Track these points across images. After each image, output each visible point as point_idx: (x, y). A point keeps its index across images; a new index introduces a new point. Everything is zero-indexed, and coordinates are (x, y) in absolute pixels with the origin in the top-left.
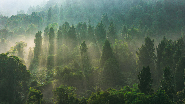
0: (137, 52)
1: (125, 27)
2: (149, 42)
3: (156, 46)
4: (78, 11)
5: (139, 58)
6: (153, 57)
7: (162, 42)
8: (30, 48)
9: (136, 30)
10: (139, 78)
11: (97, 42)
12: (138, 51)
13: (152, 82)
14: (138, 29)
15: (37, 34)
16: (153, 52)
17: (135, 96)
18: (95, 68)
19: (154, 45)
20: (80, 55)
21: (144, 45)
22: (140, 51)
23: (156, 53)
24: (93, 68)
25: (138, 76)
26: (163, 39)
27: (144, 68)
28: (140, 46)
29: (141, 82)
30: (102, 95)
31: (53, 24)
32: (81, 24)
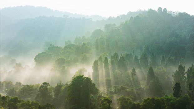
0: (172, 75)
1: (163, 57)
2: (181, 68)
3: (186, 70)
4: (122, 42)
5: (174, 79)
6: (184, 78)
7: (190, 68)
8: (89, 73)
9: (172, 59)
10: (173, 89)
11: (142, 68)
12: (174, 75)
13: (182, 92)
14: (174, 58)
15: (94, 62)
16: (184, 76)
17: (171, 99)
18: (142, 86)
19: (185, 70)
20: (131, 78)
21: (178, 70)
22: (175, 74)
23: (186, 75)
24: (141, 87)
25: (173, 88)
26: (191, 66)
27: (176, 83)
28: (175, 71)
29: (174, 92)
30: (151, 100)
31: (103, 54)
32: (128, 54)
